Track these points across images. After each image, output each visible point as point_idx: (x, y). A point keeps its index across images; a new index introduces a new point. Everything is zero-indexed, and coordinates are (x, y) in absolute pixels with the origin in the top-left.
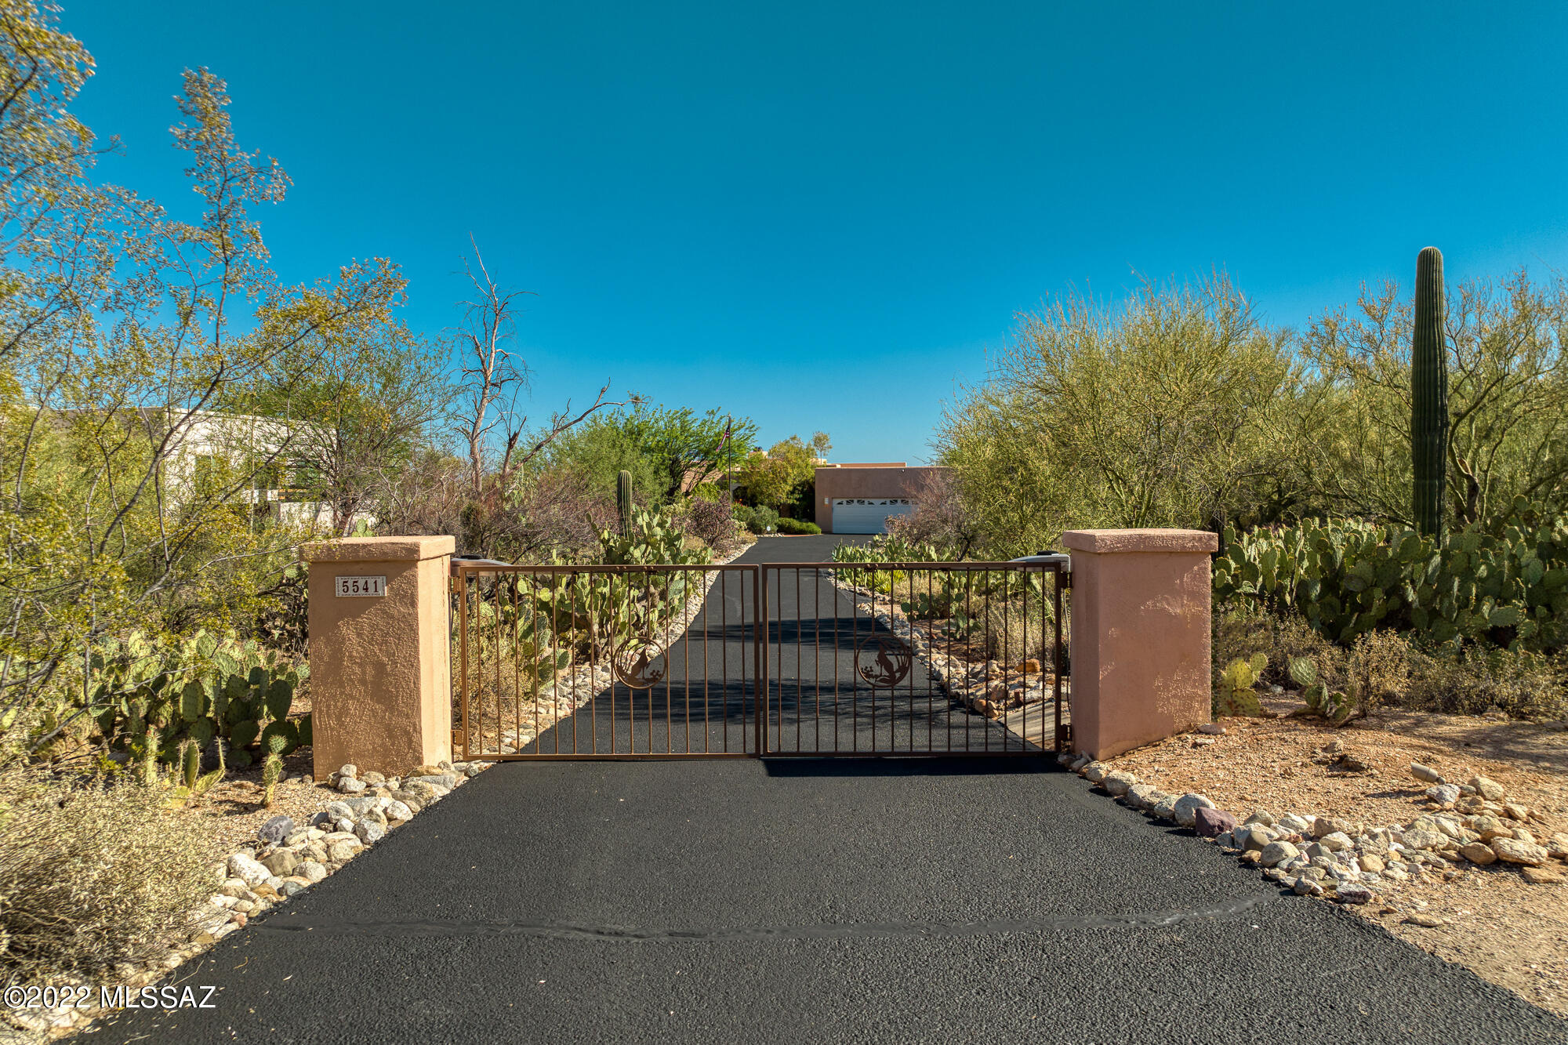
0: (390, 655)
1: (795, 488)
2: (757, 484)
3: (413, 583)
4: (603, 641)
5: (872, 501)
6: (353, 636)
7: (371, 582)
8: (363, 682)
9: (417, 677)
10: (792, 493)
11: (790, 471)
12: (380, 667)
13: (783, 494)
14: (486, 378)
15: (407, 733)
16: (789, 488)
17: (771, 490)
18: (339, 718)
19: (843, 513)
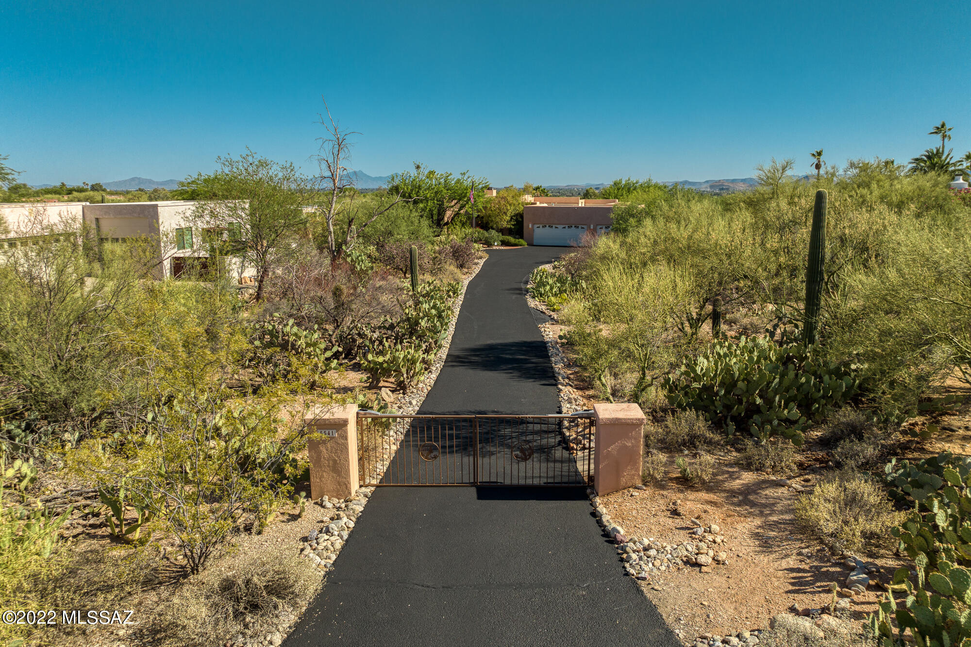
0: (339, 457)
1: (511, 218)
2: (490, 216)
3: (346, 432)
4: (409, 380)
5: (557, 226)
6: (324, 450)
7: (331, 431)
8: (329, 466)
9: (349, 465)
10: (511, 220)
11: (509, 208)
12: (335, 461)
13: (505, 222)
14: (334, 185)
15: (345, 484)
16: (508, 218)
17: (498, 219)
18: (320, 479)
19: (540, 233)
